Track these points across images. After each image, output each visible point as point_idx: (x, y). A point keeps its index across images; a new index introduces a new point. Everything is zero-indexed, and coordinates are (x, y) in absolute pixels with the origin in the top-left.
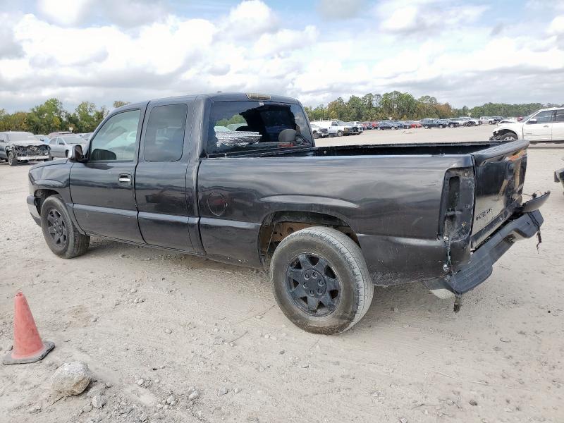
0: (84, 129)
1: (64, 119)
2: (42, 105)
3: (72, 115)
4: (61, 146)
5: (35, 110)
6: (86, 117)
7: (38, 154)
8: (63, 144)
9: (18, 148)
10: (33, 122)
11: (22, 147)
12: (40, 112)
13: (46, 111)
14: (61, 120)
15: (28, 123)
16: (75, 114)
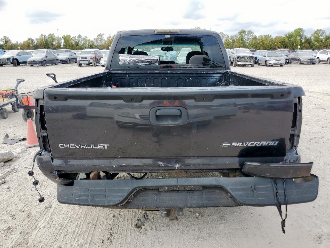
0: (314, 47)
1: (303, 41)
2: (292, 32)
3: (308, 38)
4: (264, 57)
5: (287, 36)
6: (317, 40)
7: (247, 61)
8: (266, 56)
9: (238, 57)
10: (284, 42)
11: (240, 57)
12: (290, 36)
13: (293, 36)
14: (301, 41)
15: (282, 43)
16: (310, 37)
